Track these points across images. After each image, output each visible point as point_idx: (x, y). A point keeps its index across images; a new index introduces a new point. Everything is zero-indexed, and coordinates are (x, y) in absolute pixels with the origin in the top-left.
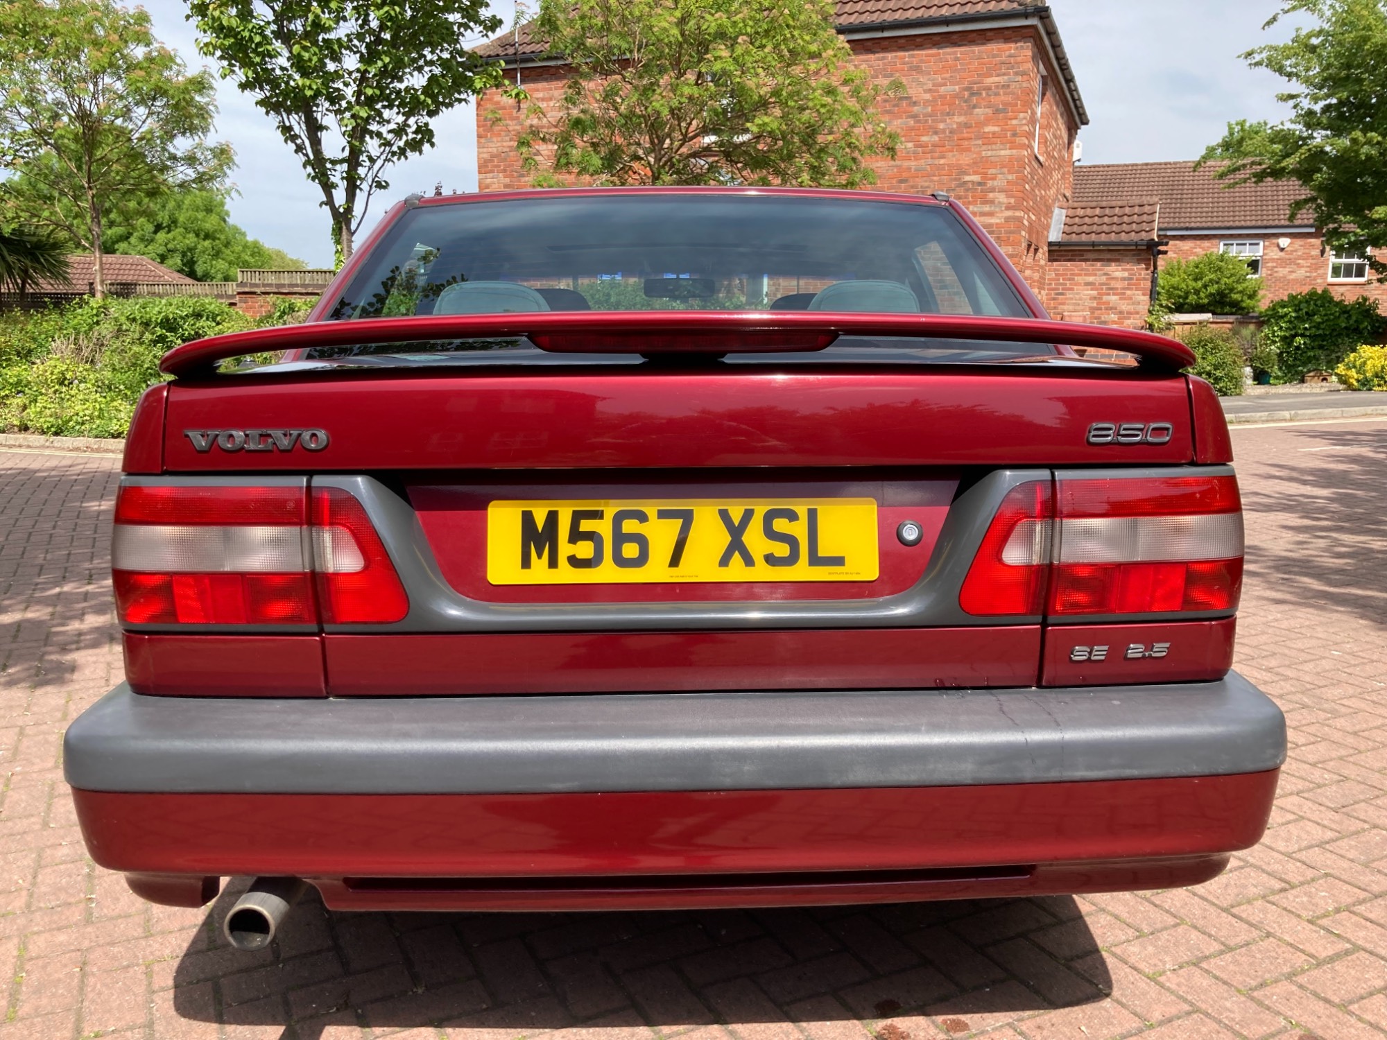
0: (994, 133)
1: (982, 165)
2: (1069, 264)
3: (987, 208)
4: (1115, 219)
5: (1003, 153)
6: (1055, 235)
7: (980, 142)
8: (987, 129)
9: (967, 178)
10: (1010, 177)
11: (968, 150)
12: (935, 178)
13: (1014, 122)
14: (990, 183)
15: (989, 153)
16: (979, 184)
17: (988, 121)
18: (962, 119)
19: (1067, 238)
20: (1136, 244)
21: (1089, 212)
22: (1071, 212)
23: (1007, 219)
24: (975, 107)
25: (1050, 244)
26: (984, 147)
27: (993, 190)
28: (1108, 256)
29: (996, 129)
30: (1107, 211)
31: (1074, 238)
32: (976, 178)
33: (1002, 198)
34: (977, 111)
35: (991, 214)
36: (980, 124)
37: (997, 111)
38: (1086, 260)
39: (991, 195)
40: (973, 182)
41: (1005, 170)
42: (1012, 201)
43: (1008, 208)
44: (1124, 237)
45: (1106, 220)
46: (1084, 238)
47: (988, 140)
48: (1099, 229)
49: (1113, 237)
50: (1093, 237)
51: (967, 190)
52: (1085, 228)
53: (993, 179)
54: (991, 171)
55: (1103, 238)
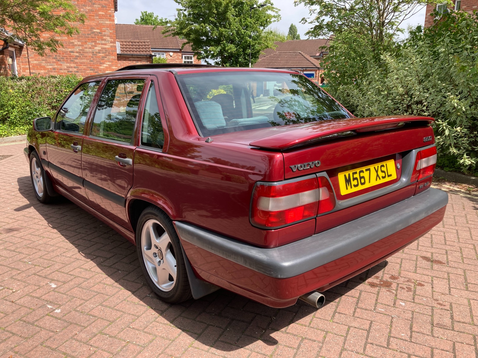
0: (103, 15)
1: (99, 26)
2: (124, 61)
3: (103, 42)
4: (137, 47)
5: (107, 22)
6: (119, 52)
7: (98, 17)
8: (100, 13)
9: (95, 30)
10: (111, 31)
11: (94, 20)
12: (82, 29)
13: (110, 11)
14: (104, 33)
15: (102, 22)
16: (100, 33)
17: (99, 10)
18: (89, 8)
19: (122, 53)
20: (146, 56)
21: (128, 43)
22: (121, 43)
23: (111, 46)
24: (94, 4)
25: (118, 54)
26: (99, 20)
27: (105, 36)
28: (137, 59)
29: (103, 13)
30: (134, 44)
31: (125, 53)
32: (98, 31)
33: (108, 38)
34: (95, 6)
35: (105, 44)
36: (97, 11)
37: (103, 7)
38: (130, 60)
39: (104, 37)
40: (97, 32)
41: (109, 29)
42: (112, 40)
43: (111, 43)
44: (142, 53)
45: (134, 47)
46: (129, 53)
47: (101, 17)
48: (133, 50)
49: (138, 53)
50: (132, 53)
51: (95, 35)
52: (128, 49)
53: (105, 32)
54: (103, 29)
55: (135, 53)
